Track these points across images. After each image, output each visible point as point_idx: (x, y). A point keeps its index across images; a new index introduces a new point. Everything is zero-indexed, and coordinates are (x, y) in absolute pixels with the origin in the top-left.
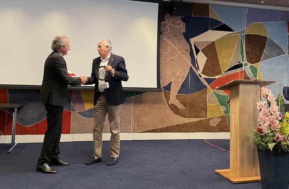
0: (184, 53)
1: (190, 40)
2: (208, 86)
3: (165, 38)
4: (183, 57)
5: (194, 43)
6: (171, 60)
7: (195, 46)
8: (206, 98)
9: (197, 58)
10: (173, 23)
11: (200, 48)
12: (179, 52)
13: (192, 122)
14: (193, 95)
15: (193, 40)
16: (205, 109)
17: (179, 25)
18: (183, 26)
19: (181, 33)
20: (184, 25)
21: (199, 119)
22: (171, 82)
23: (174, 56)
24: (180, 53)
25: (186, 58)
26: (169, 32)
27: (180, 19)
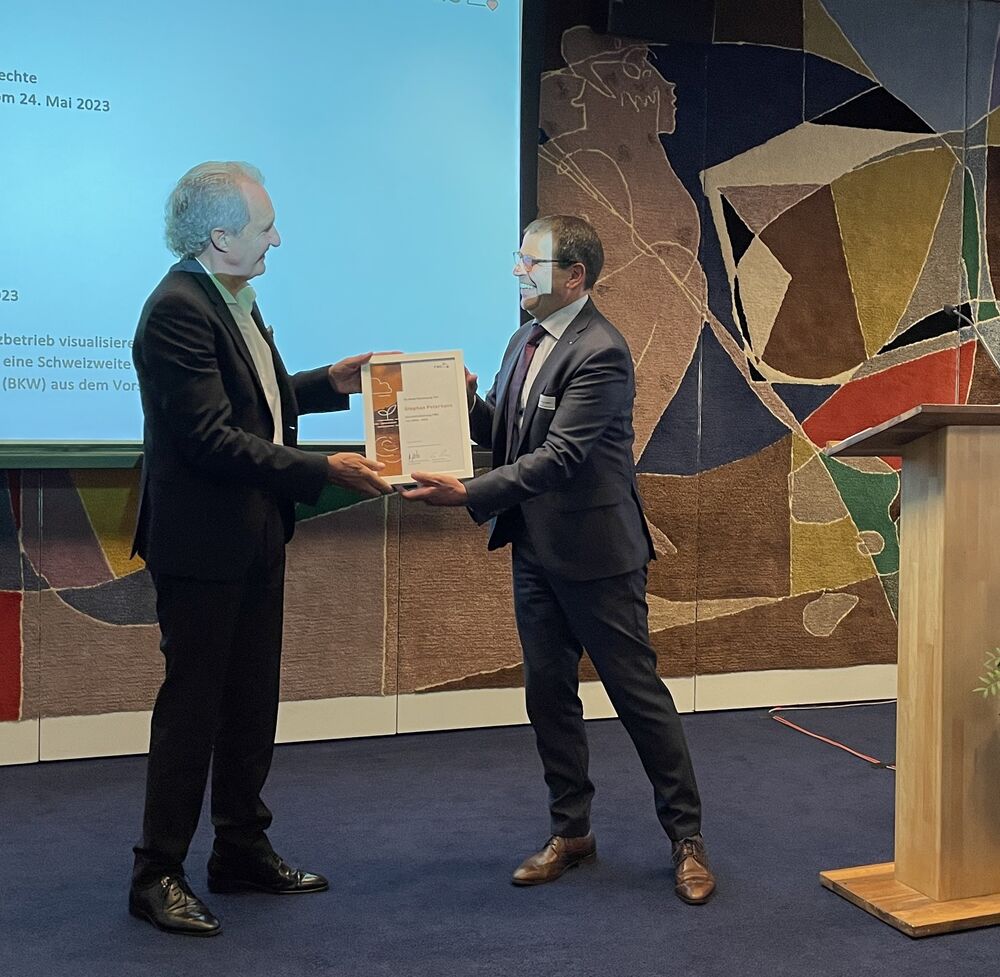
0: (669, 248)
1: (701, 178)
2: (797, 429)
3: (567, 161)
4: (666, 273)
5: (722, 196)
7: (728, 210)
8: (787, 492)
9: (736, 280)
10: (611, 78)
11: (756, 225)
12: (643, 247)
13: (712, 621)
14: (717, 478)
15: (717, 180)
16: (781, 550)
17: (641, 88)
18: (666, 100)
19: (650, 138)
20: (668, 91)
21: (747, 604)
23: (615, 266)
24: (648, 251)
25: (678, 276)
26: (585, 128)
27: (645, 58)
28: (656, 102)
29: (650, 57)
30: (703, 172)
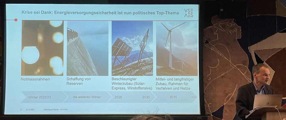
0: (240, 66)
3: (213, 47)
4: (240, 72)
5: (254, 53)
6: (222, 77)
7: (256, 56)
10: (224, 26)
11: (264, 59)
12: (233, 66)
15: (253, 49)
17: (232, 28)
18: (238, 31)
19: (235, 40)
20: (239, 28)
22: (224, 106)
23: (226, 71)
24: (235, 67)
25: (244, 73)
26: (218, 39)
27: (233, 21)
28: (236, 31)
29: (234, 21)
30: (249, 47)
